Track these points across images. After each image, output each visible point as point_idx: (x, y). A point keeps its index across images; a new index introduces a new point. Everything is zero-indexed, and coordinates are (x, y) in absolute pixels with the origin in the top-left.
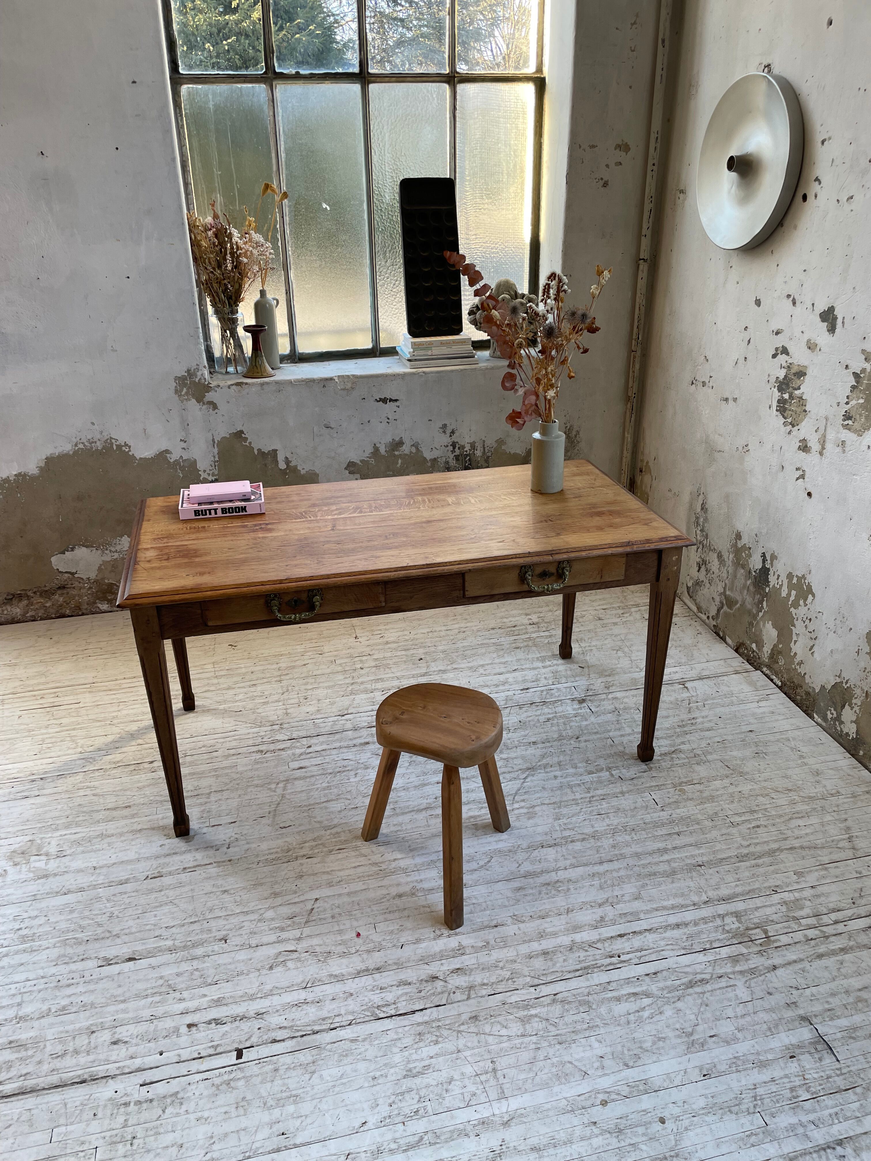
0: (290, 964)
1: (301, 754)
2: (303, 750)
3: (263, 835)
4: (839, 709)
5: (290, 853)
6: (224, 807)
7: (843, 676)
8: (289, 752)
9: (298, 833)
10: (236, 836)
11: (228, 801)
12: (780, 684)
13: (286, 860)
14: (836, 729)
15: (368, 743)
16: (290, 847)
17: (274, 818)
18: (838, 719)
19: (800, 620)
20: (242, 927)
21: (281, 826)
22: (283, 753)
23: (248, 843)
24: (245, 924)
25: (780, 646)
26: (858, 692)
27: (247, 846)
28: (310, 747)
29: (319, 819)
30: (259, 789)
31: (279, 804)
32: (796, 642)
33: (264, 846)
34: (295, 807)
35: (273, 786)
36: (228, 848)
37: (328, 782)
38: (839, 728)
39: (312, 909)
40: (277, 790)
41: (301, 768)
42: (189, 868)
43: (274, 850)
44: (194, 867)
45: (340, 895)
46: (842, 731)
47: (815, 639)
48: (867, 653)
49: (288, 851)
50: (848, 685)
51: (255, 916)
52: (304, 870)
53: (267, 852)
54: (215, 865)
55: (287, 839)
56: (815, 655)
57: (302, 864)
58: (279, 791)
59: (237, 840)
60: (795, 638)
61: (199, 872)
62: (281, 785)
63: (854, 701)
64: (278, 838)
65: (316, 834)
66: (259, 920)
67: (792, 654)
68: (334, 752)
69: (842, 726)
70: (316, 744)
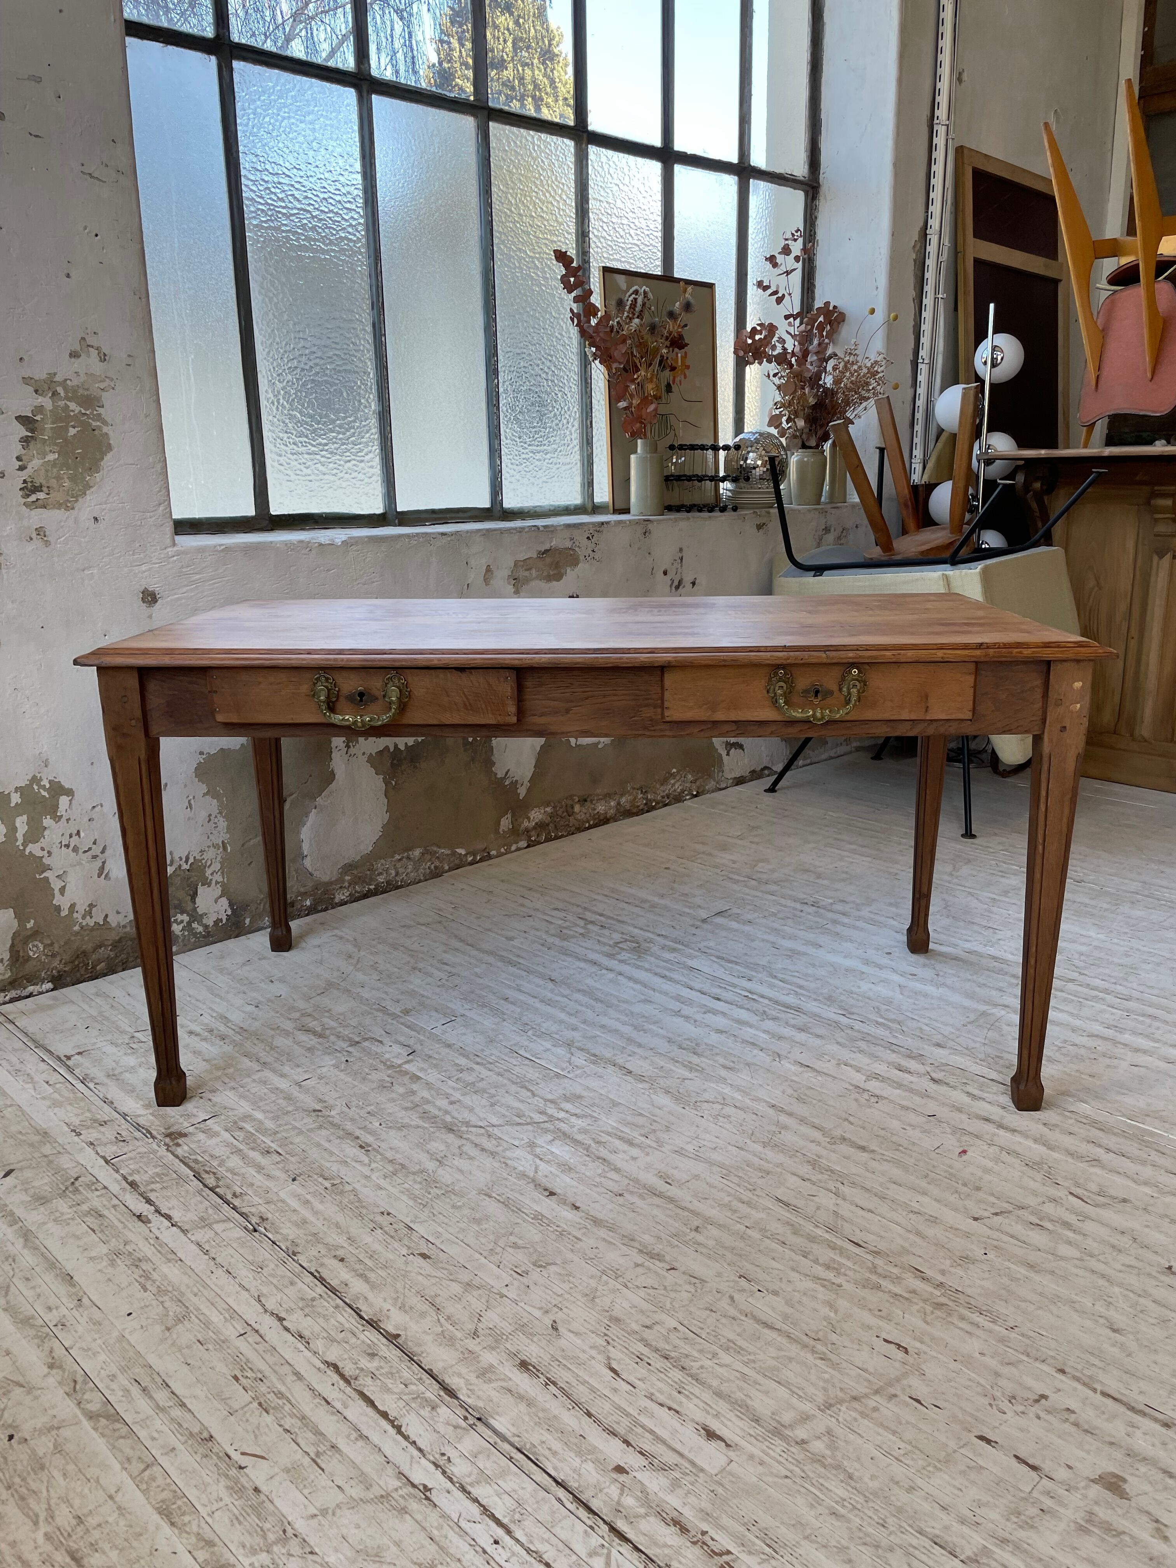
0: (1093, 1187)
1: (664, 1468)
2: (645, 1477)
3: (953, 1365)
4: (189, 906)
5: (943, 1300)
6: (973, 1493)
7: (177, 858)
8: (674, 1501)
9: (888, 1319)
10: (1005, 1405)
11: (946, 1500)
12: (50, 985)
13: (960, 1296)
14: (195, 935)
15: (524, 1365)
16: (929, 1309)
17: (898, 1380)
18: (195, 917)
19: (55, 850)
20: (1129, 1266)
21: (900, 1355)
22: (689, 1515)
23: (997, 1374)
24: (1118, 1266)
25: (29, 926)
26: (210, 854)
27: (1006, 1370)
28: (620, 1469)
29: (825, 1311)
30: (851, 1466)
31: (855, 1398)
32: (62, 890)
33: (973, 1346)
34: (835, 1366)
35: (818, 1446)
36: (1043, 1397)
37: (715, 1355)
38: (200, 929)
39: (996, 1214)
40: (821, 1429)
41: (711, 1435)
42: (1156, 1420)
43: (962, 1325)
44: (1145, 1414)
45: (938, 1201)
46: (206, 927)
47: (103, 852)
48: (205, 795)
49: (939, 1306)
50: (191, 860)
51: (1093, 1263)
52: (948, 1262)
53: (979, 1332)
54: (1099, 1387)
55: (920, 1324)
56: (113, 875)
57: (943, 1272)
58: (822, 1422)
59: (1012, 1399)
60: (56, 885)
61: (1140, 1398)
62: (801, 1433)
63: (208, 872)
64: (933, 1338)
65: (862, 1293)
66: (1092, 1255)
67: (64, 913)
68: (601, 1408)
69: (205, 921)
70: (600, 1463)
